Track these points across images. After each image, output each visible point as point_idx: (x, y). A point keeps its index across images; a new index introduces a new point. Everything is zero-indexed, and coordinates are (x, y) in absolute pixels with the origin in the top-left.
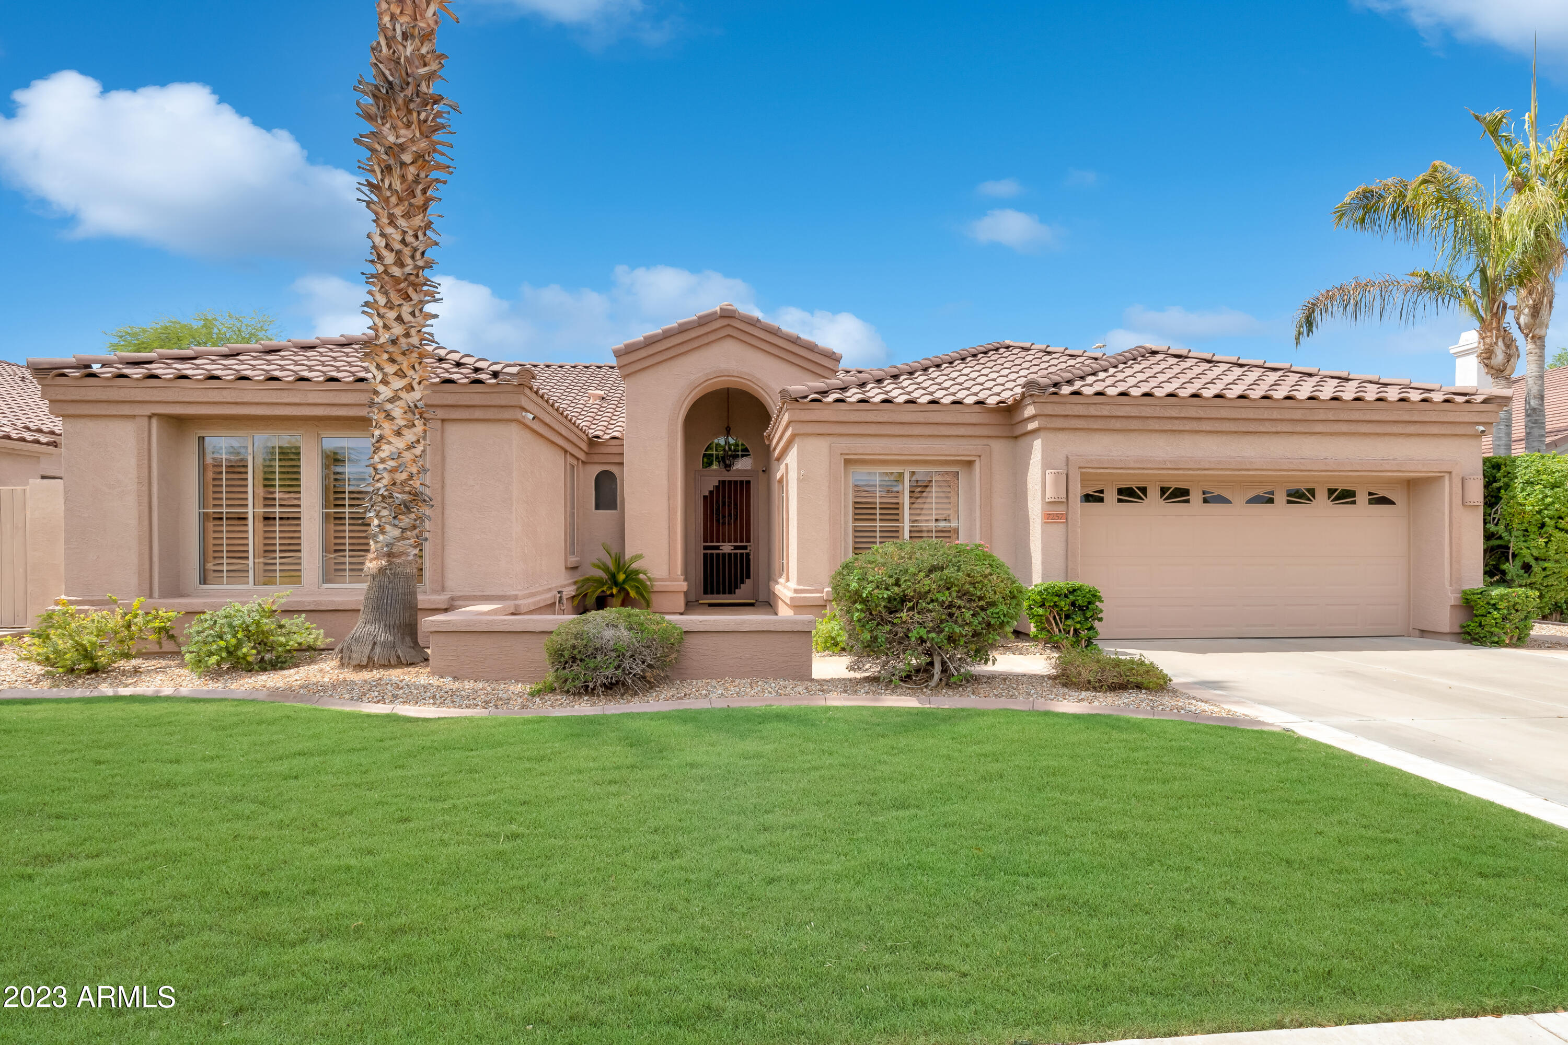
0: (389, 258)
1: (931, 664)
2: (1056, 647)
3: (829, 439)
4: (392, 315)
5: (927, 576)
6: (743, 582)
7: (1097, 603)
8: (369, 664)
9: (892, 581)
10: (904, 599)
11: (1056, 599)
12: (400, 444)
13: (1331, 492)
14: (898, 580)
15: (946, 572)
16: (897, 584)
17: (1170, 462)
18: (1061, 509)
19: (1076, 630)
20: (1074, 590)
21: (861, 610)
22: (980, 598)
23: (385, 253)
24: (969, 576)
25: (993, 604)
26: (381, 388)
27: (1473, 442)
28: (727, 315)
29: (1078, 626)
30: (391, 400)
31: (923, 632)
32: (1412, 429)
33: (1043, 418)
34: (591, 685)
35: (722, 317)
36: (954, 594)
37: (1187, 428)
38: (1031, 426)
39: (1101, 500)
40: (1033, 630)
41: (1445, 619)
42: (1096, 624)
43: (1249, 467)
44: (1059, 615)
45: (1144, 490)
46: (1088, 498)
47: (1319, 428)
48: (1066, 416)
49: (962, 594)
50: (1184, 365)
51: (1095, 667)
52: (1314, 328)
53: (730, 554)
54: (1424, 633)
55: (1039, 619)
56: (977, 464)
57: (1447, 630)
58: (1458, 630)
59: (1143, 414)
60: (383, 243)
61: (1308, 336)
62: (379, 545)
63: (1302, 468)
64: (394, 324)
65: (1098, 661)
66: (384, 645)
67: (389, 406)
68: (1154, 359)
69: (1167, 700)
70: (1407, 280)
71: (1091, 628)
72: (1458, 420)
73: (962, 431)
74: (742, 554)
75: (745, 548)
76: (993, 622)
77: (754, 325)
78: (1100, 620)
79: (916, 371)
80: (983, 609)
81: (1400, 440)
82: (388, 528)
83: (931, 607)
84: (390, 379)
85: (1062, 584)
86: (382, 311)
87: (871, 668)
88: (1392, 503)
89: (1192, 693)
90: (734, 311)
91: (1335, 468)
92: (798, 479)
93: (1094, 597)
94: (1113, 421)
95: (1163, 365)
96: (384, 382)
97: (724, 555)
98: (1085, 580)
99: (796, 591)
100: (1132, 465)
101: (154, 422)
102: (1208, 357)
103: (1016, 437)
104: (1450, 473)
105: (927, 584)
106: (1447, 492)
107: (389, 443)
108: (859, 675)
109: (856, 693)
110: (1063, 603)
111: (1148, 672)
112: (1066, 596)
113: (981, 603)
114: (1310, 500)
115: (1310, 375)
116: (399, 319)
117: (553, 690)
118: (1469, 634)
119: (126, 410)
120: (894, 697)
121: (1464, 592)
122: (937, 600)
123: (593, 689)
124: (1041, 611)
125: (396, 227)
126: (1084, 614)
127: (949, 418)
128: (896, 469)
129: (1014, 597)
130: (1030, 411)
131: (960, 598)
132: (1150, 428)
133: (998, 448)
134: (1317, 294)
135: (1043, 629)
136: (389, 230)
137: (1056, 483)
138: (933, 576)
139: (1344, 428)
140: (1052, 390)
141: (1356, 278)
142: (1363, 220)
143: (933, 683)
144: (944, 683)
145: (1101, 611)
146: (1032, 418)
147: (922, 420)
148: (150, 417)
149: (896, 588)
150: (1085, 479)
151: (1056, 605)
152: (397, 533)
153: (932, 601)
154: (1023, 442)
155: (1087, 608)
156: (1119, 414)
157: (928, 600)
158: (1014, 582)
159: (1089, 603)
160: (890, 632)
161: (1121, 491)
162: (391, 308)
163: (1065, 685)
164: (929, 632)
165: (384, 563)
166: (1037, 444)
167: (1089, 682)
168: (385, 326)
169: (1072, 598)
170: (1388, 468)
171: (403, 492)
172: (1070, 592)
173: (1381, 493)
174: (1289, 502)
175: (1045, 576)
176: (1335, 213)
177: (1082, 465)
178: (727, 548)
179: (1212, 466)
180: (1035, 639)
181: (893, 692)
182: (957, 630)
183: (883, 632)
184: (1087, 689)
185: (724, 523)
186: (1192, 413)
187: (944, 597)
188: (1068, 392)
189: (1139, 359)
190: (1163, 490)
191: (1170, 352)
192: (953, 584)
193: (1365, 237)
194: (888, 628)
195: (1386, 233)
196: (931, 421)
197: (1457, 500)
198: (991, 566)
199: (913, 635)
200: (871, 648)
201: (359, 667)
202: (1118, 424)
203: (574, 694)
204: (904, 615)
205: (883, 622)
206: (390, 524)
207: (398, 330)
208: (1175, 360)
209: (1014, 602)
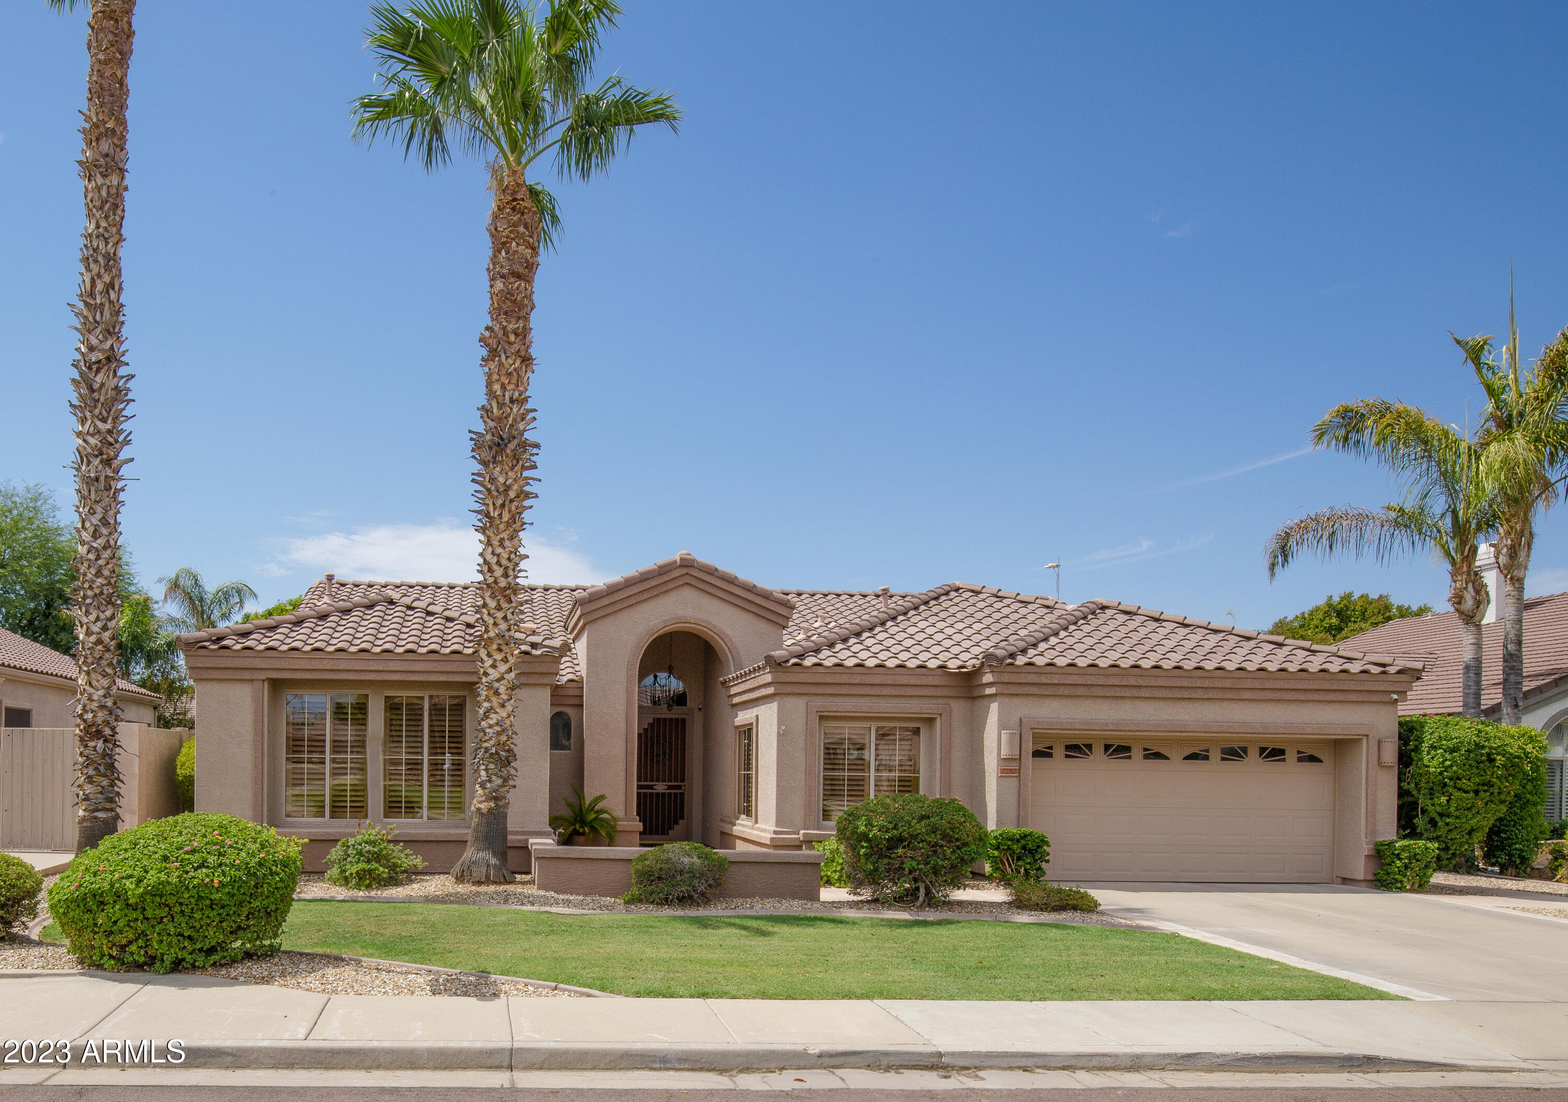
0: (499, 572)
1: (917, 889)
2: (1008, 884)
3: (806, 698)
4: (500, 615)
5: (918, 822)
6: (676, 823)
7: (1045, 847)
8: (488, 881)
9: (891, 826)
10: (901, 839)
11: (1010, 843)
12: (503, 713)
13: (1263, 750)
14: (896, 825)
15: (932, 819)
16: (895, 828)
17: (1112, 724)
18: (1015, 766)
19: (1026, 870)
20: (1025, 836)
21: (866, 847)
22: (957, 840)
23: (495, 567)
24: (949, 823)
25: (966, 844)
26: (490, 671)
27: (1389, 708)
28: (687, 564)
29: (1028, 867)
30: (498, 680)
31: (914, 864)
32: (1332, 696)
33: (1001, 686)
34: (671, 897)
35: (681, 566)
36: (939, 837)
37: (1128, 694)
38: (988, 691)
39: (1050, 755)
40: (988, 868)
41: (1360, 868)
42: (1044, 865)
43: (1183, 729)
44: (1012, 857)
45: (1089, 747)
46: (1037, 754)
47: (1247, 695)
48: (1020, 684)
49: (944, 836)
50: (1132, 625)
51: (1042, 894)
52: (1290, 559)
53: (664, 794)
54: (1345, 881)
55: (994, 860)
56: (938, 722)
57: (1362, 877)
58: (1370, 877)
59: (1089, 682)
60: (495, 560)
61: (1283, 566)
62: (487, 791)
63: (1231, 730)
64: (501, 622)
65: (1045, 890)
66: (495, 866)
67: (496, 685)
68: (1103, 617)
69: (1095, 917)
70: (1382, 514)
71: (1039, 869)
72: (1374, 689)
73: (925, 692)
74: (676, 794)
75: (679, 787)
76: (966, 857)
77: (712, 574)
78: (1047, 861)
79: (875, 626)
80: (959, 848)
81: (1322, 706)
82: (494, 778)
83: (921, 845)
84: (498, 664)
85: (1014, 830)
86: (492, 612)
87: (866, 894)
88: (1320, 761)
89: (1115, 914)
90: (694, 561)
91: (1261, 730)
92: (779, 733)
93: (1043, 841)
94: (1062, 688)
95: (1112, 625)
96: (494, 666)
97: (657, 794)
98: (1033, 827)
99: (775, 832)
100: (1078, 727)
101: (266, 685)
102: (1157, 615)
103: (974, 698)
104: (1367, 736)
105: (920, 828)
106: (1364, 754)
107: (496, 713)
108: (856, 898)
109: (860, 909)
110: (1015, 847)
111: (1082, 897)
112: (1018, 841)
113: (957, 844)
114: (1242, 757)
115: (1249, 639)
116: (505, 618)
117: (641, 901)
118: (1379, 880)
119: (248, 675)
120: (890, 912)
121: (1376, 844)
122: (925, 840)
123: (671, 901)
124: (996, 853)
125: (504, 548)
126: (1033, 857)
127: (913, 681)
128: (865, 724)
129: (981, 839)
130: (988, 678)
131: (941, 839)
132: (1095, 694)
133: (958, 707)
134: (1289, 523)
135: (997, 869)
136: (499, 550)
137: (1011, 742)
138: (923, 822)
139: (1270, 695)
140: (1009, 661)
141: (1331, 508)
142: (1346, 439)
143: (918, 904)
144: (926, 904)
145: (1048, 854)
146: (990, 685)
147: (890, 682)
148: (264, 681)
149: (895, 831)
150: (1036, 737)
151: (1009, 848)
152: (500, 781)
153: (922, 841)
154: (981, 703)
155: (1036, 851)
156: (1067, 682)
157: (919, 840)
158: (981, 828)
159: (1038, 847)
160: (889, 864)
161: (1068, 748)
162: (499, 610)
163: (1018, 907)
164: (918, 864)
165: (493, 805)
166: (994, 707)
167: (1037, 905)
168: (495, 624)
169: (1023, 842)
170: (1309, 731)
171: (504, 751)
172: (1021, 838)
173: (1310, 752)
174: (1223, 759)
175: (999, 823)
176: (1315, 431)
177: (1034, 726)
178: (660, 787)
179: (1150, 728)
180: (989, 878)
181: (888, 909)
182: (940, 863)
183: (883, 864)
184: (1036, 910)
185: (658, 762)
186: (1132, 681)
187: (931, 838)
188: (1022, 663)
189: (1090, 617)
190: (1107, 747)
191: (1120, 607)
192: (937, 829)
193: (1347, 459)
194: (886, 861)
195: (1370, 454)
196: (897, 683)
197: (1373, 760)
198: (964, 815)
199: (907, 867)
200: (872, 878)
201: (479, 883)
202: (1067, 691)
203: (658, 904)
204: (900, 851)
205: (882, 856)
206: (496, 775)
207: (503, 626)
208: (1122, 618)
209: (982, 843)
